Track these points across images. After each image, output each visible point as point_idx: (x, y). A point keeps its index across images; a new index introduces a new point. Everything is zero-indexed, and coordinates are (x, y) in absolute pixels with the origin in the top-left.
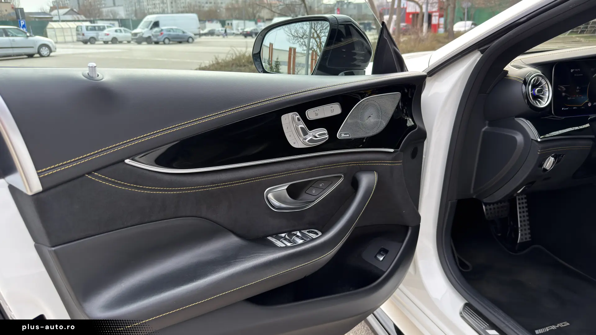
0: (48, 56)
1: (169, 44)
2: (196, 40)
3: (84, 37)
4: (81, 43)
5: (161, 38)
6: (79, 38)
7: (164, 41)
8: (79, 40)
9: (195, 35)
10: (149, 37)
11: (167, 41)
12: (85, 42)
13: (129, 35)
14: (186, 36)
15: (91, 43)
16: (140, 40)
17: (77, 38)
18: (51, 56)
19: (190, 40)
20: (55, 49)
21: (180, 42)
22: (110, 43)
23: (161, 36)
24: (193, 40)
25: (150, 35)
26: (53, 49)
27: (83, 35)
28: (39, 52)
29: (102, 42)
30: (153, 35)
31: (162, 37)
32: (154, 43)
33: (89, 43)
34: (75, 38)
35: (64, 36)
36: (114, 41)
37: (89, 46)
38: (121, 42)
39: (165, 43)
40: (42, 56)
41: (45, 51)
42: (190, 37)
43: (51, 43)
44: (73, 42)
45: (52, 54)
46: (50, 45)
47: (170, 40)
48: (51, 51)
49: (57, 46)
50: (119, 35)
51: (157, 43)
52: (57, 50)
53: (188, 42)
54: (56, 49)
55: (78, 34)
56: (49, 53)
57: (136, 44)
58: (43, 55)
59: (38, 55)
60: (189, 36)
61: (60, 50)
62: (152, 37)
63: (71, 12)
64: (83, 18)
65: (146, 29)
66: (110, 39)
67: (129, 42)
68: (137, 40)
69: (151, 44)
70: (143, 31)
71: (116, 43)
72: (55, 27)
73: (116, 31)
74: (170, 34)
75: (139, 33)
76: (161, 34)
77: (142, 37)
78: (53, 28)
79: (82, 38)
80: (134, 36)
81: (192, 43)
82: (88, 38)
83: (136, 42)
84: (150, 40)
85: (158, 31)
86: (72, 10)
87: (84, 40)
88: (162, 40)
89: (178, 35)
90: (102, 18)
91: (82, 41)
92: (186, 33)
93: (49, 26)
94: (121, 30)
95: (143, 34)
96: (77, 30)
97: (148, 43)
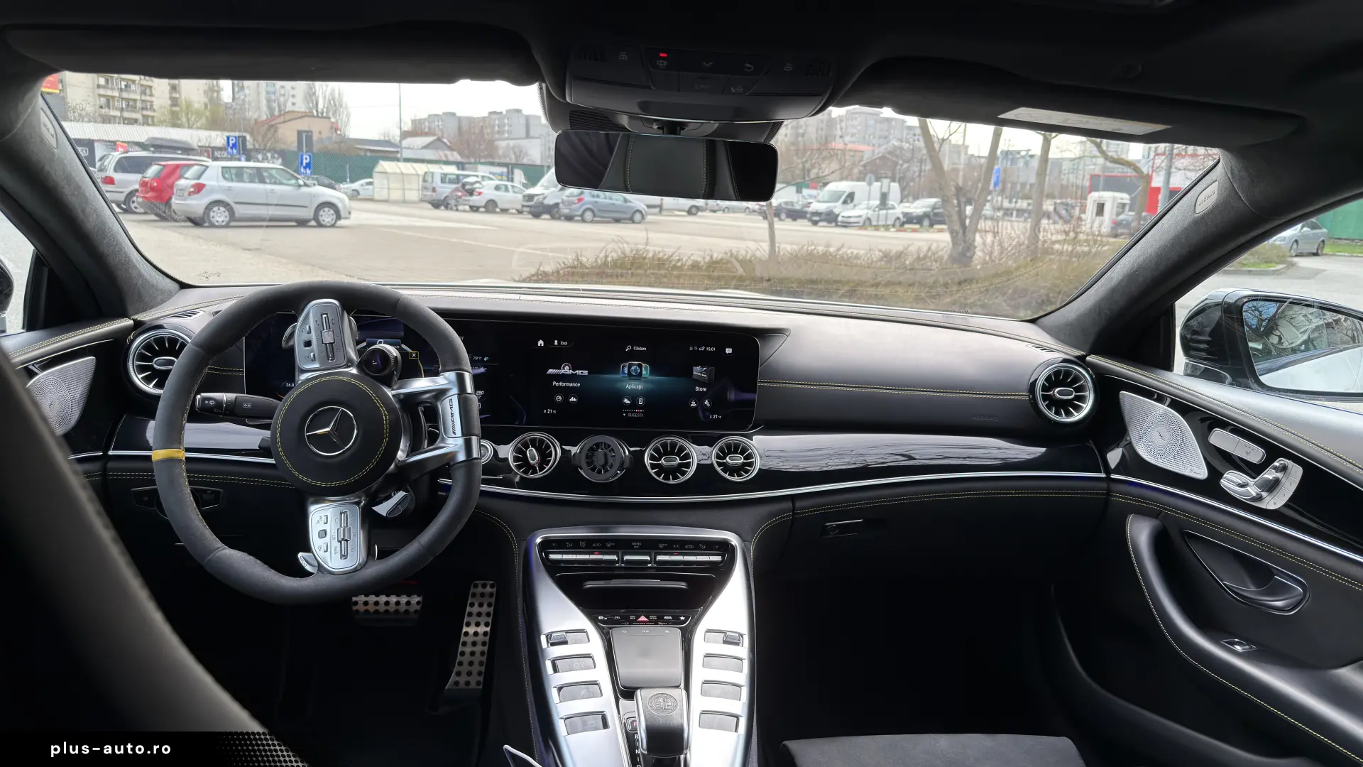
0: (333, 226)
1: (592, 222)
2: (649, 218)
3: (434, 194)
4: (430, 206)
5: (579, 209)
6: (425, 195)
7: (582, 216)
8: (424, 199)
10: (557, 205)
11: (588, 215)
12: (436, 205)
13: (521, 197)
14: (631, 208)
15: (447, 209)
16: (538, 210)
18: (339, 227)
19: (638, 217)
20: (347, 215)
21: (617, 221)
22: (482, 209)
23: (579, 204)
25: (559, 201)
26: (343, 214)
27: (434, 190)
28: (316, 218)
29: (467, 208)
30: (563, 202)
31: (581, 207)
32: (563, 218)
33: (443, 208)
34: (413, 195)
35: (404, 189)
36: (491, 207)
37: (442, 213)
38: (504, 211)
39: (584, 221)
40: (320, 225)
41: (327, 216)
42: (638, 211)
43: (341, 200)
45: (340, 223)
46: (340, 205)
47: (594, 216)
48: (339, 217)
50: (500, 196)
51: (569, 218)
52: (353, 216)
53: (632, 220)
54: (350, 213)
55: (423, 188)
56: (334, 221)
57: (530, 216)
58: (323, 223)
59: (313, 223)
62: (561, 205)
63: (438, 144)
64: (456, 156)
65: (553, 189)
66: (483, 204)
67: (520, 212)
68: (532, 209)
69: (559, 219)
70: (546, 192)
71: (494, 212)
72: (389, 170)
73: (497, 188)
74: (596, 202)
75: (537, 195)
76: (580, 200)
77: (542, 203)
78: (386, 173)
79: (431, 195)
80: (528, 201)
81: (640, 223)
82: (443, 198)
83: (530, 213)
84: (557, 212)
85: (575, 194)
86: (439, 140)
87: (434, 200)
88: (579, 213)
89: (613, 204)
90: (491, 160)
91: (430, 203)
92: (630, 202)
93: (378, 169)
94: (506, 187)
95: (544, 198)
96: (424, 181)
97: (553, 218)
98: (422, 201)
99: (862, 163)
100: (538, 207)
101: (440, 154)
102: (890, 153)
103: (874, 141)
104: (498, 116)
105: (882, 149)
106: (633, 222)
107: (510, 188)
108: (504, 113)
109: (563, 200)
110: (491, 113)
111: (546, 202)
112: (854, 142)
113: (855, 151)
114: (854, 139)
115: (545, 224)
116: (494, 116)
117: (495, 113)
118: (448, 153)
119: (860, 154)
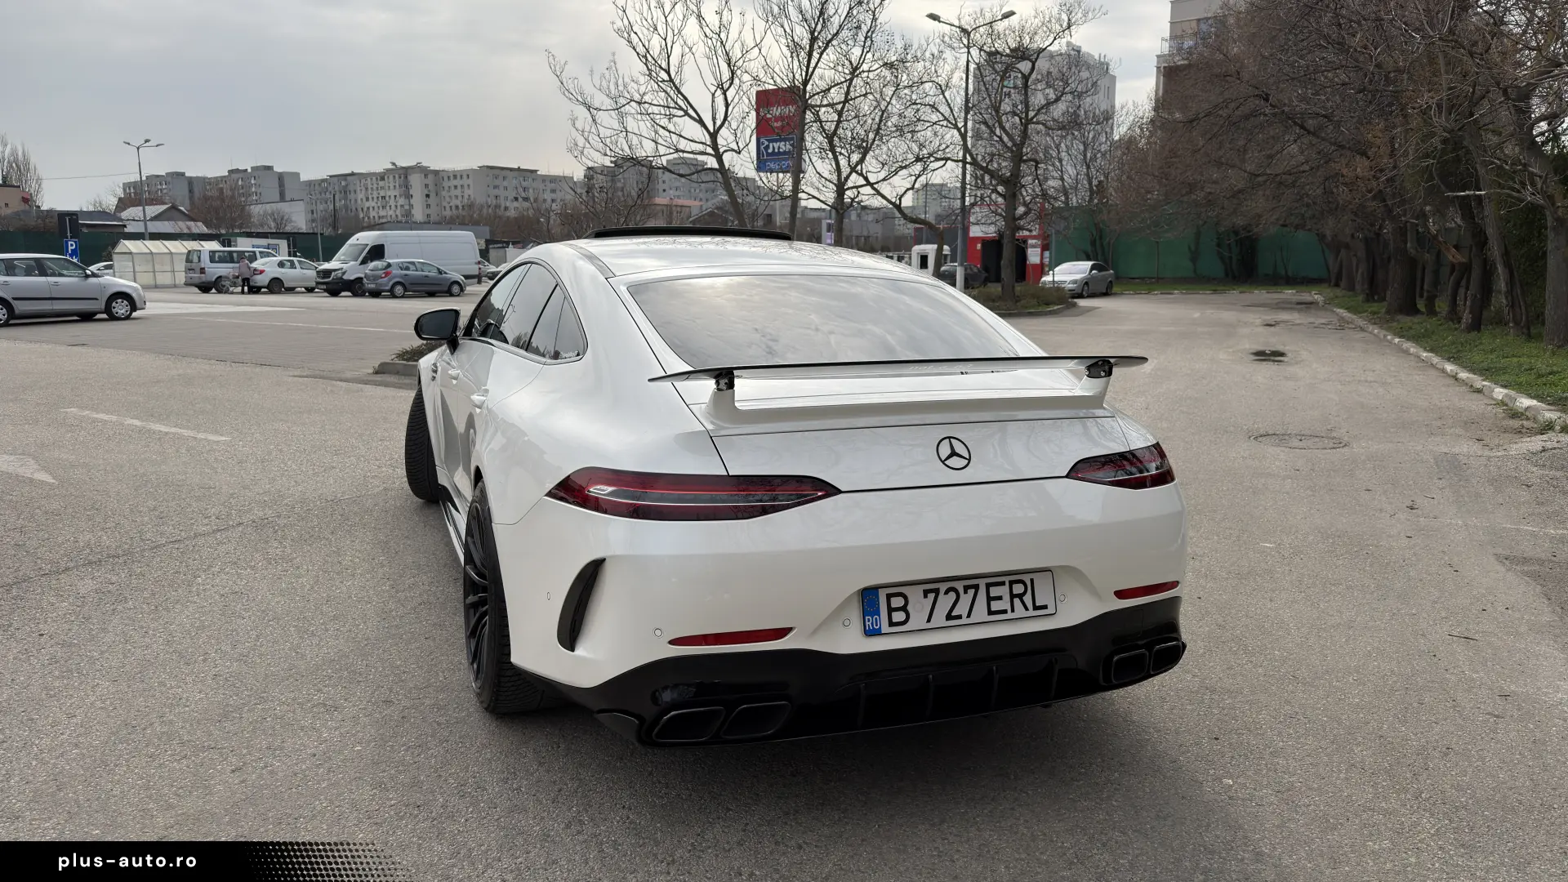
0: (128, 318)
1: (403, 297)
2: (468, 289)
3: (203, 276)
4: (196, 290)
5: (387, 284)
6: (191, 278)
7: (391, 290)
8: (190, 281)
9: (467, 277)
10: (360, 279)
11: (399, 290)
12: (205, 288)
13: (313, 273)
14: (447, 279)
15: (219, 291)
16: (335, 286)
17: (186, 277)
18: (134, 319)
19: (456, 289)
20: (143, 304)
21: (432, 294)
22: (264, 290)
23: (386, 280)
24: (462, 290)
25: (361, 276)
26: (138, 304)
27: (202, 271)
28: (107, 310)
30: (366, 276)
31: (389, 281)
32: (367, 294)
33: (214, 291)
34: (181, 278)
35: (154, 272)
36: (276, 286)
37: (213, 296)
38: (290, 290)
39: (393, 296)
40: (112, 318)
41: (121, 307)
42: (456, 283)
43: (136, 289)
44: (175, 286)
46: (134, 295)
47: (406, 290)
48: (134, 308)
49: (149, 295)
50: (285, 274)
51: (375, 294)
52: (149, 305)
53: (449, 293)
54: (145, 302)
55: (189, 270)
56: (129, 313)
57: (326, 295)
58: (117, 316)
59: (104, 316)
60: (453, 280)
61: (154, 306)
62: (365, 279)
63: (173, 213)
64: (200, 228)
65: (352, 263)
66: (266, 283)
67: (310, 290)
68: (330, 286)
69: (362, 295)
70: (344, 266)
71: (279, 292)
72: (134, 250)
73: (281, 264)
74: (406, 275)
75: (335, 270)
76: (387, 274)
77: (341, 278)
78: (131, 253)
79: (200, 278)
80: (323, 278)
81: (458, 295)
82: (214, 280)
83: (326, 291)
84: (360, 287)
85: (380, 267)
86: (174, 208)
87: (203, 283)
88: (388, 288)
89: (426, 276)
90: (248, 230)
91: (196, 286)
92: (446, 273)
93: (119, 249)
94: (292, 262)
95: (344, 273)
96: (188, 260)
97: (355, 295)
98: (187, 284)
99: (691, 219)
100: (338, 283)
101: (182, 226)
102: (717, 208)
103: (701, 195)
104: (241, 175)
105: (710, 204)
106: (452, 295)
107: (296, 263)
108: (249, 170)
109: (366, 274)
110: (231, 172)
111: (345, 277)
112: (679, 197)
113: (682, 206)
114: (677, 193)
115: (346, 302)
116: (235, 176)
117: (237, 171)
118: (191, 224)
119: (688, 209)
